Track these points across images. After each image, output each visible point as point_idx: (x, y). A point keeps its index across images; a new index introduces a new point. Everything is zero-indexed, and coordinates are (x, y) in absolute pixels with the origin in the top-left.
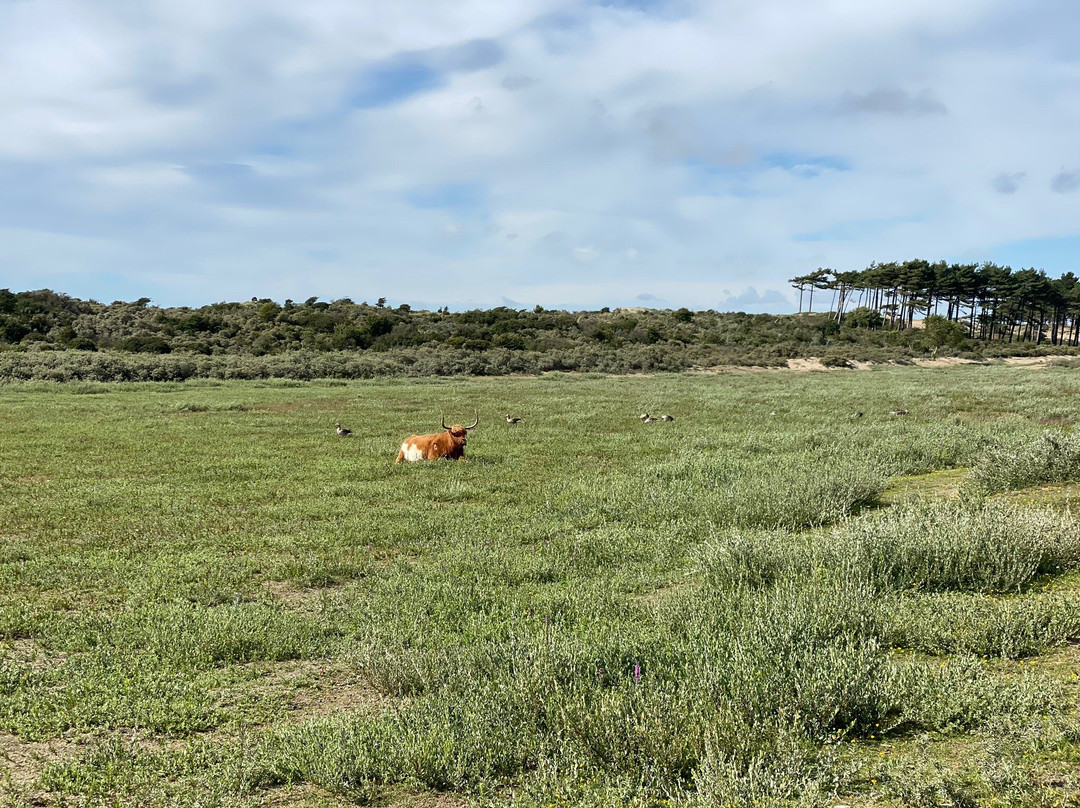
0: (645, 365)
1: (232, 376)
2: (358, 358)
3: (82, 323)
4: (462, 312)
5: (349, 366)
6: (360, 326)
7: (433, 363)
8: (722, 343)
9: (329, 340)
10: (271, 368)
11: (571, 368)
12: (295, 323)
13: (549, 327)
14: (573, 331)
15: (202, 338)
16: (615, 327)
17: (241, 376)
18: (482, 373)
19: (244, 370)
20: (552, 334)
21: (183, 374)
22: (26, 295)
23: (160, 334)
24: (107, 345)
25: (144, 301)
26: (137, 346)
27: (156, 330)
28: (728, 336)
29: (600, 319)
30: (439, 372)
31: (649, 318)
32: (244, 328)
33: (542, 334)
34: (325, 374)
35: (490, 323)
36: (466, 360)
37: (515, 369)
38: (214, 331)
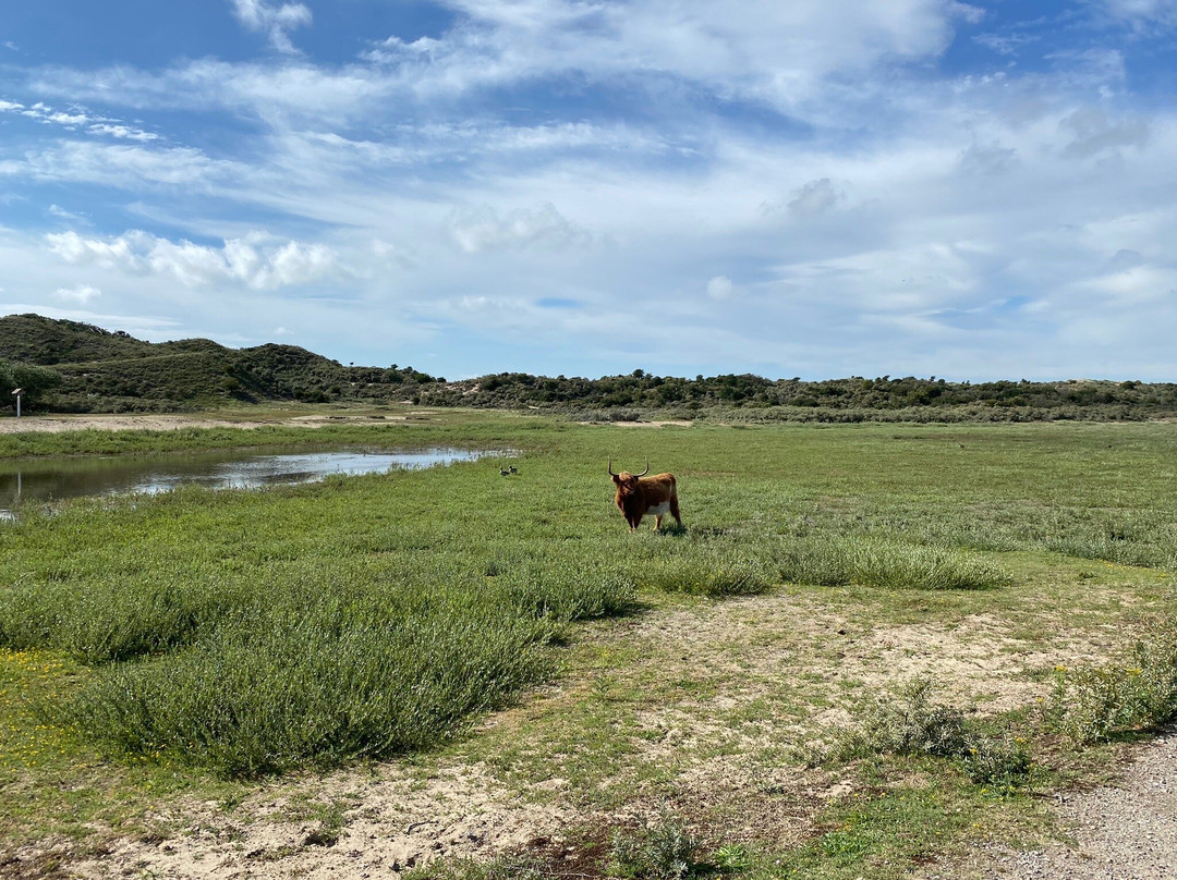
0: (1119, 417)
1: (883, 420)
2: (925, 411)
3: (769, 391)
4: (981, 383)
5: (942, 416)
6: (922, 392)
7: (988, 415)
8: (1158, 403)
9: (905, 400)
10: (902, 417)
11: (1070, 418)
12: (884, 391)
13: (1038, 392)
14: (1054, 395)
15: (833, 399)
16: (1082, 393)
17: (887, 421)
18: (1017, 421)
19: (889, 417)
20: (1041, 396)
21: (859, 419)
22: (741, 377)
23: (811, 397)
24: (785, 403)
25: (797, 379)
26: (800, 403)
27: (809, 394)
28: (1162, 399)
29: (1071, 388)
30: (992, 420)
31: (1104, 387)
32: (856, 393)
33: (1035, 397)
34: (930, 420)
35: (1000, 390)
36: (1008, 413)
37: (1036, 419)
38: (839, 395)
